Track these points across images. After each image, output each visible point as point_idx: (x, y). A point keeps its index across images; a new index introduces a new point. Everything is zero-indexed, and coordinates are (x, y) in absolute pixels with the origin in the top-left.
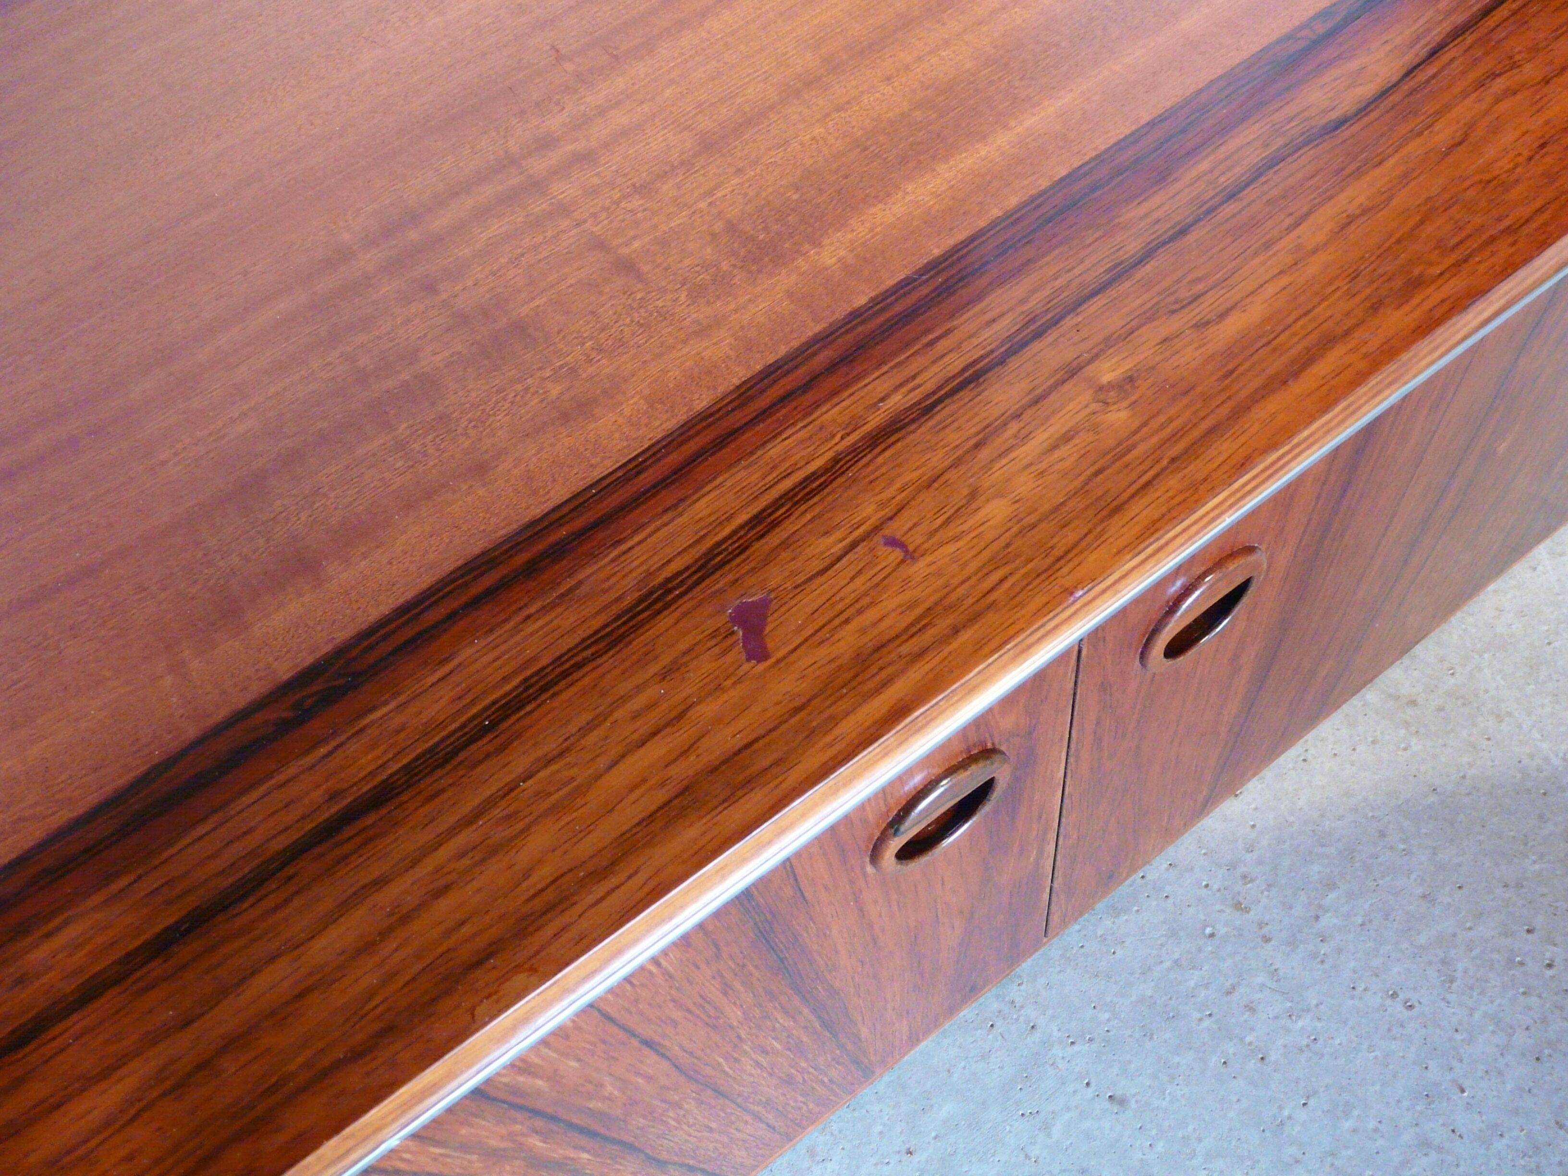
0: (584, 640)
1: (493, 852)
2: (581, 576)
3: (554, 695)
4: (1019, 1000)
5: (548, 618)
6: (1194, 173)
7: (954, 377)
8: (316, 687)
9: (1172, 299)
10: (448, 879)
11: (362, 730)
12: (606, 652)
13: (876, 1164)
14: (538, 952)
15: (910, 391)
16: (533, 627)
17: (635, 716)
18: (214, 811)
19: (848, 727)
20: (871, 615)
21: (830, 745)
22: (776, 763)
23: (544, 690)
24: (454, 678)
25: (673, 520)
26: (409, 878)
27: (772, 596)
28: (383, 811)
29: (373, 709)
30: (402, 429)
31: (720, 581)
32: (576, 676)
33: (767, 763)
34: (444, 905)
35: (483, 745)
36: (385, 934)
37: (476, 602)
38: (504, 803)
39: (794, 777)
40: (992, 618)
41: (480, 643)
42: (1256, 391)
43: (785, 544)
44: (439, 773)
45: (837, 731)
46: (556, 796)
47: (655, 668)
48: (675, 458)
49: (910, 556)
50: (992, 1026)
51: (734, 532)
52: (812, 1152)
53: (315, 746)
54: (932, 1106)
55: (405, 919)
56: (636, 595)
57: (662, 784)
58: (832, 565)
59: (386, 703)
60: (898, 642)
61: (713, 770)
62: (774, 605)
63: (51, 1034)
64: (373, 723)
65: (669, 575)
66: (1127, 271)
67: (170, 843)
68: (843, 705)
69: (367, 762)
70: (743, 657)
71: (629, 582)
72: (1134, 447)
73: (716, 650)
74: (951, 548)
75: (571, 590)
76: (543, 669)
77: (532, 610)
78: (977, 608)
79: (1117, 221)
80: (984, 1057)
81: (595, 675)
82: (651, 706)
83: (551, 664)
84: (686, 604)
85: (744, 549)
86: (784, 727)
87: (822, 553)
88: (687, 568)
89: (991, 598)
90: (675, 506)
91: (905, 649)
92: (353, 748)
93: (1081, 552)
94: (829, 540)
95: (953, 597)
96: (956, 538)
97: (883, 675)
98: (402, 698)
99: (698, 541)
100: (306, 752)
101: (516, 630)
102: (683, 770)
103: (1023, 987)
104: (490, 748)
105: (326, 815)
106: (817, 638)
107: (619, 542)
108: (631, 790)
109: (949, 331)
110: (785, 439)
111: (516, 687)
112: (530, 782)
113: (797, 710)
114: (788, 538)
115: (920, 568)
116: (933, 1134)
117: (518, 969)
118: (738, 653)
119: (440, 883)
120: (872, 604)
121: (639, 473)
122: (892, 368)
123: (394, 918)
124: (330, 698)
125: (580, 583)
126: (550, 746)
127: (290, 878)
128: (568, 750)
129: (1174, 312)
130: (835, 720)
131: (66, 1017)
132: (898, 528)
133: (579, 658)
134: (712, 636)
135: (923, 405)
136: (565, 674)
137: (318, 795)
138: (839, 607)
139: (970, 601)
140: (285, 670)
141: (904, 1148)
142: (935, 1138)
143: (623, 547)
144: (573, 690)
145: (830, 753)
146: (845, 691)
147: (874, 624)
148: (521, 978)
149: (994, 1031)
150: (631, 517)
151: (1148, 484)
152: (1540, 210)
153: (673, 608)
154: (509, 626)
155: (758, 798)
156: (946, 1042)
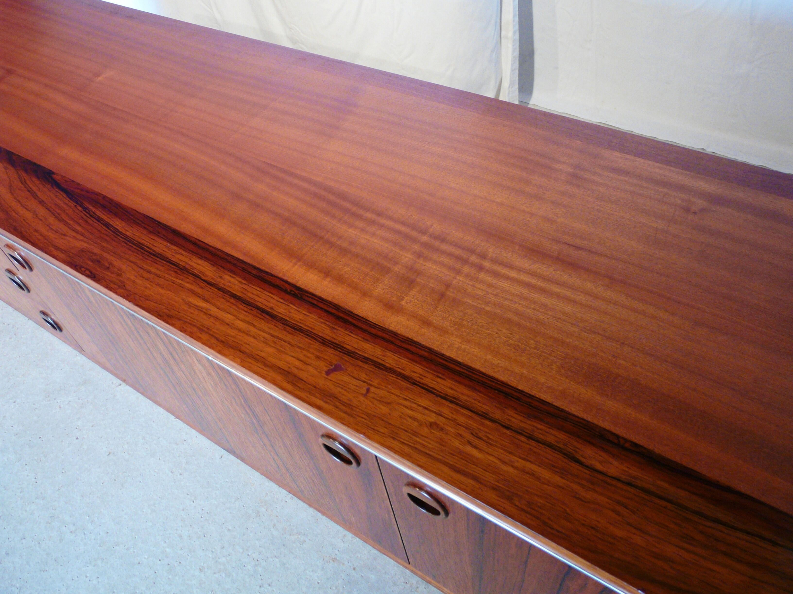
0: (322, 337)
1: (266, 343)
2: (339, 329)
3: (306, 337)
4: (419, 590)
5: (325, 327)
6: (536, 424)
7: (428, 386)
8: (297, 292)
9: (477, 432)
10: (258, 338)
11: (288, 305)
12: (320, 343)
13: (347, 559)
14: (245, 361)
15: (420, 378)
16: (323, 326)
17: (305, 356)
18: (263, 289)
19: (314, 399)
20: (345, 393)
21: (307, 397)
22: (300, 388)
23: (307, 335)
24: (306, 317)
25: (360, 340)
26: (256, 331)
27: (345, 370)
28: (270, 319)
29: (294, 305)
30: (371, 273)
31: (346, 358)
32: (312, 339)
33: (299, 385)
34: (252, 340)
35: (290, 330)
36: (243, 332)
37: (326, 311)
38: (277, 340)
39: (298, 393)
40: (351, 419)
41: (316, 317)
42: (449, 463)
43: (361, 367)
44: (282, 325)
45: (311, 397)
46: (282, 349)
47: (318, 354)
48: (380, 333)
49: (365, 395)
50: (407, 583)
51: (361, 355)
52: (344, 536)
53: (282, 299)
54: (372, 571)
55: (247, 334)
56: (338, 343)
57: (289, 368)
58: (358, 380)
59: (296, 307)
60: (339, 401)
61: (295, 376)
62: (342, 372)
63: (211, 287)
64: (291, 307)
65: (345, 346)
66: (484, 417)
67: (254, 285)
68: (317, 395)
69: (281, 310)
70: (326, 370)
71: (340, 339)
72: (418, 437)
73: (327, 365)
74: (370, 403)
75: (335, 329)
76: (312, 332)
77: (327, 323)
78: (354, 416)
79: (506, 409)
80: (395, 584)
81: (314, 343)
82: (309, 358)
83: (314, 333)
84: (338, 353)
85: (357, 359)
86: (310, 386)
87: (360, 376)
88: (348, 349)
89: (357, 417)
90: (366, 340)
91: (337, 403)
92: (284, 306)
93: (377, 433)
94: (365, 376)
95: (355, 409)
96: (373, 404)
97: (329, 401)
98: (298, 309)
99: (356, 349)
100: (280, 298)
101: (321, 323)
102: (295, 371)
103: (424, 590)
104: (290, 331)
105: (267, 309)
106: (335, 384)
107: (351, 333)
108: (286, 362)
109: (444, 379)
110: (394, 355)
111: (305, 329)
112: (284, 342)
113: (315, 387)
114: (362, 367)
115: (362, 398)
116: (363, 575)
117: (241, 358)
118: (326, 369)
119: (256, 336)
120: (348, 392)
121: (373, 328)
122: (426, 370)
123: (247, 332)
124: (295, 296)
125: (338, 330)
126: (293, 342)
127: (252, 310)
128: (293, 346)
129: (472, 434)
130: (314, 395)
131: (216, 288)
132: (372, 389)
133: (317, 338)
134: (330, 362)
135: (415, 382)
136: (312, 337)
137: (271, 305)
138: (345, 385)
139: (355, 413)
140: (299, 284)
141: (355, 566)
142: (362, 576)
143: (350, 334)
144: (309, 341)
145: (306, 398)
146: (322, 394)
147: (343, 395)
148: (239, 360)
149: (405, 584)
150: (359, 332)
151: (405, 444)
152: (558, 531)
153: (336, 351)
154: (322, 321)
155: (290, 387)
156: (396, 568)
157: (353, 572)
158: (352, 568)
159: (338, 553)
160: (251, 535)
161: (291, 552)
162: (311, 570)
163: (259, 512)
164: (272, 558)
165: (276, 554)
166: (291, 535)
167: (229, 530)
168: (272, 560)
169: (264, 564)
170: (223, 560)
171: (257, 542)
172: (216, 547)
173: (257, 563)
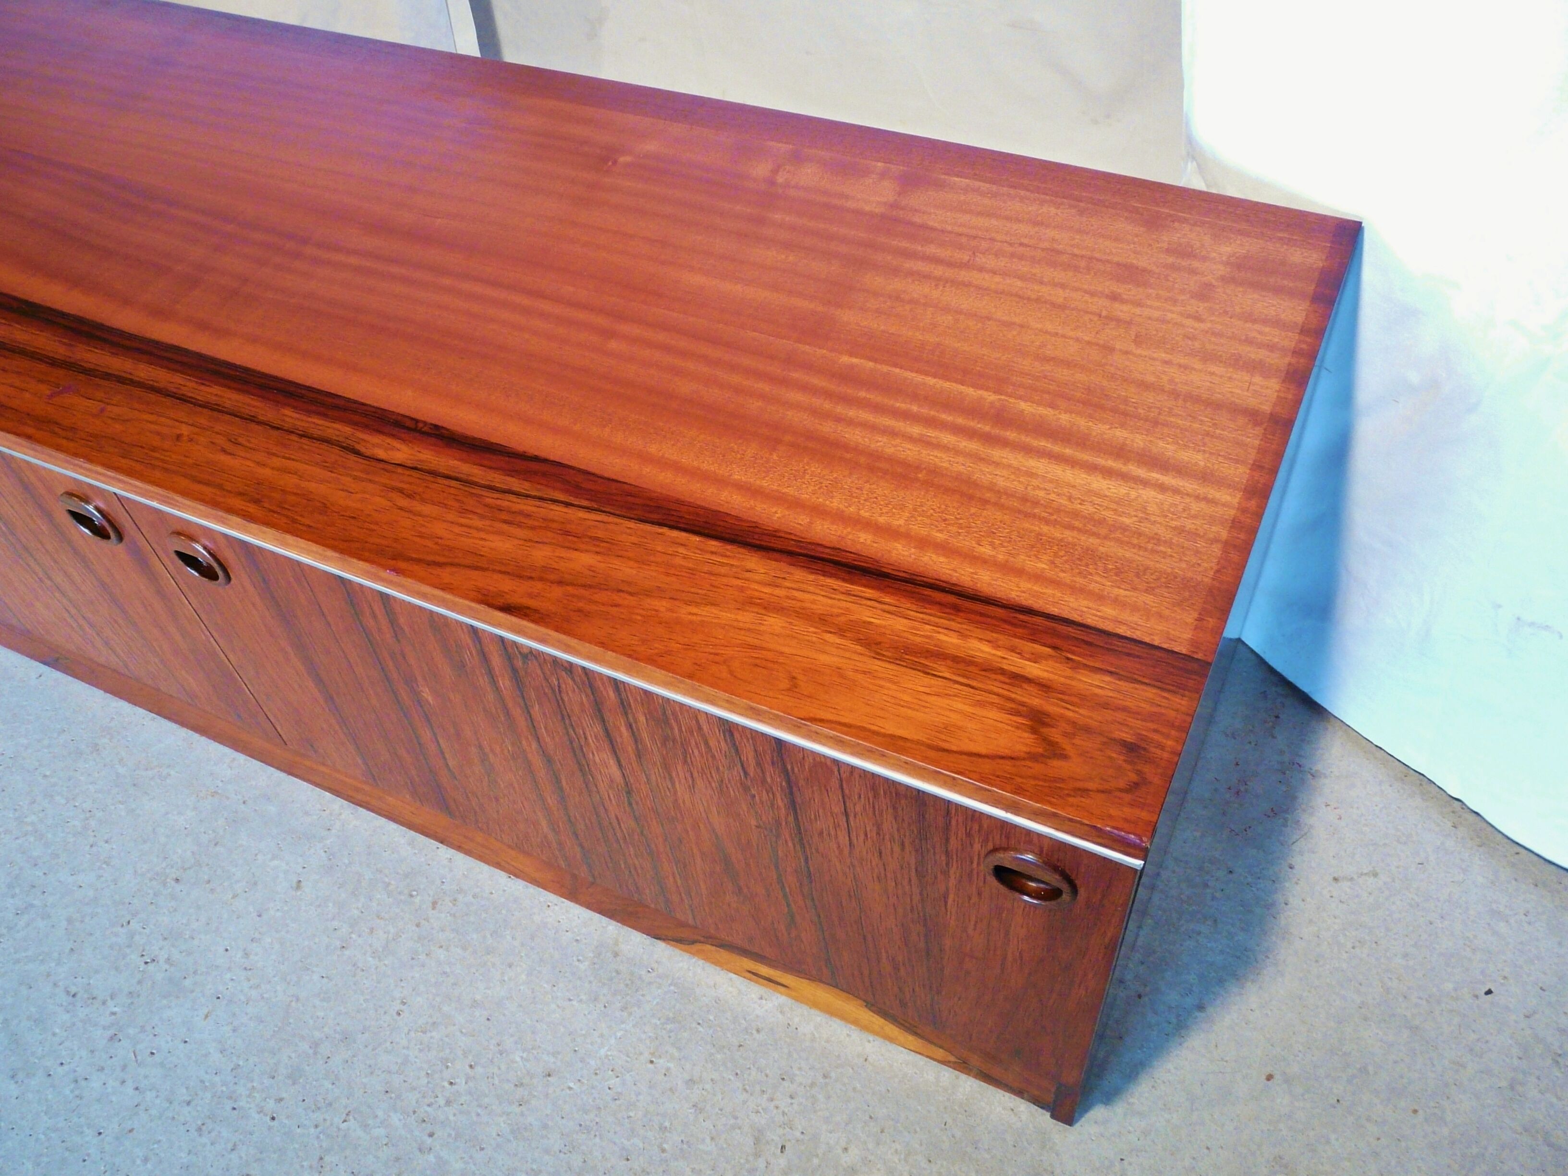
4: (343, 816)
50: (324, 810)
72: (157, 452)
103: (352, 815)
135: (169, 393)
157: (242, 806)
158: (242, 801)
159: (220, 784)
160: (82, 778)
161: (146, 793)
162: (175, 813)
163: (97, 745)
164: (113, 804)
165: (121, 799)
166: (147, 769)
167: (45, 776)
168: (113, 808)
169: (99, 814)
170: (32, 818)
171: (90, 787)
172: (21, 803)
173: (88, 815)
